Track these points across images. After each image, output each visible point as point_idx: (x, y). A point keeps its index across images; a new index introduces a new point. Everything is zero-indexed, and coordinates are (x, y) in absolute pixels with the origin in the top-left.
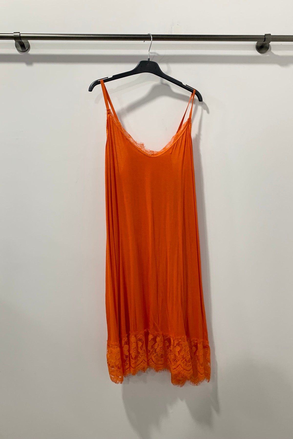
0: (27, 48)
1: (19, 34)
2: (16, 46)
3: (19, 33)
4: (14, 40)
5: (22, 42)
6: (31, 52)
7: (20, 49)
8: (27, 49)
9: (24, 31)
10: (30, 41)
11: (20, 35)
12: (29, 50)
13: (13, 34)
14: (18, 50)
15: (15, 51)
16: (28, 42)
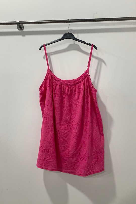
0: (23, 28)
3: (19, 21)
6: (24, 30)
7: (19, 29)
9: (21, 20)
10: (24, 25)
14: (18, 29)
15: (17, 30)
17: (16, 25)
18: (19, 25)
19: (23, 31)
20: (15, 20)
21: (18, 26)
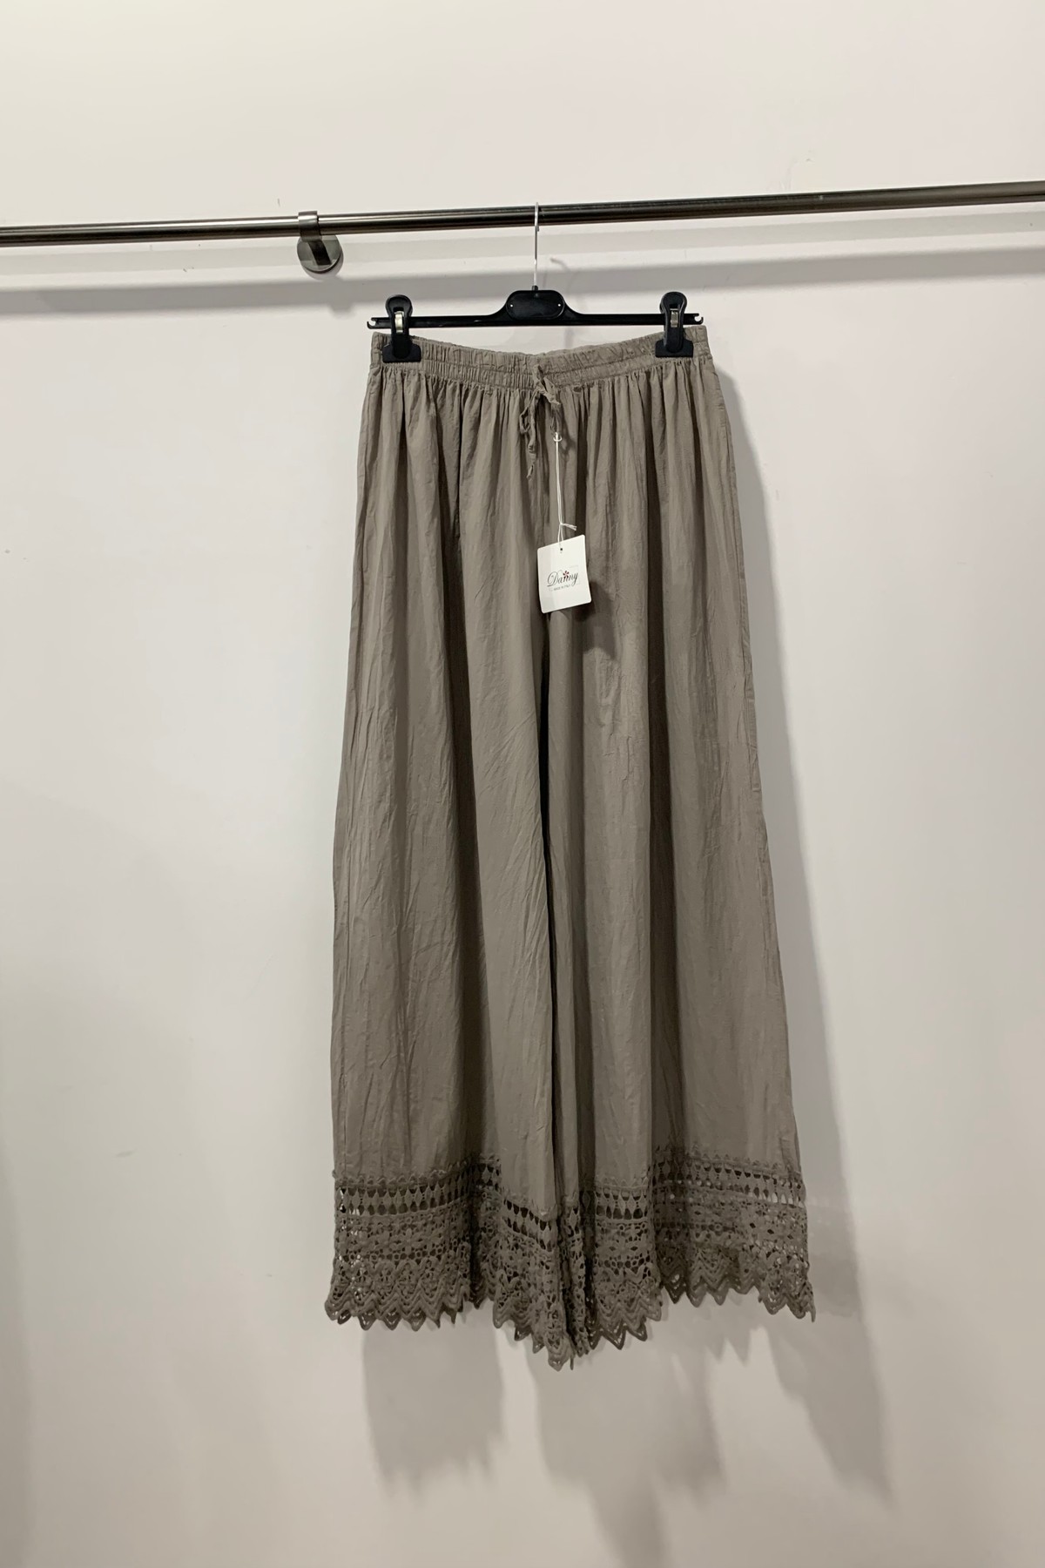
0: (334, 258)
1: (314, 217)
2: (301, 258)
3: (315, 213)
4: (298, 238)
5: (321, 241)
6: (347, 271)
7: (312, 263)
8: (334, 262)
9: (331, 207)
10: (344, 239)
11: (318, 217)
12: (339, 264)
13: (296, 218)
14: (307, 268)
15: (296, 271)
16: (337, 241)
17: (294, 241)
18: (314, 242)
19: (340, 280)
20: (290, 209)
21: (308, 249)
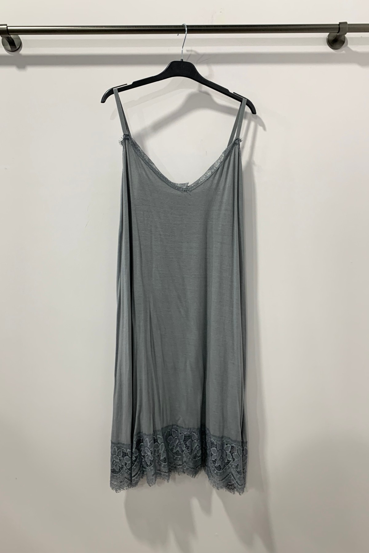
0: (18, 46)
1: (6, 27)
2: (4, 44)
5: (11, 37)
6: (24, 51)
7: (9, 47)
10: (22, 37)
12: (20, 48)
14: (7, 49)
16: (19, 38)
18: (8, 38)
19: (21, 55)
21: (5, 41)
